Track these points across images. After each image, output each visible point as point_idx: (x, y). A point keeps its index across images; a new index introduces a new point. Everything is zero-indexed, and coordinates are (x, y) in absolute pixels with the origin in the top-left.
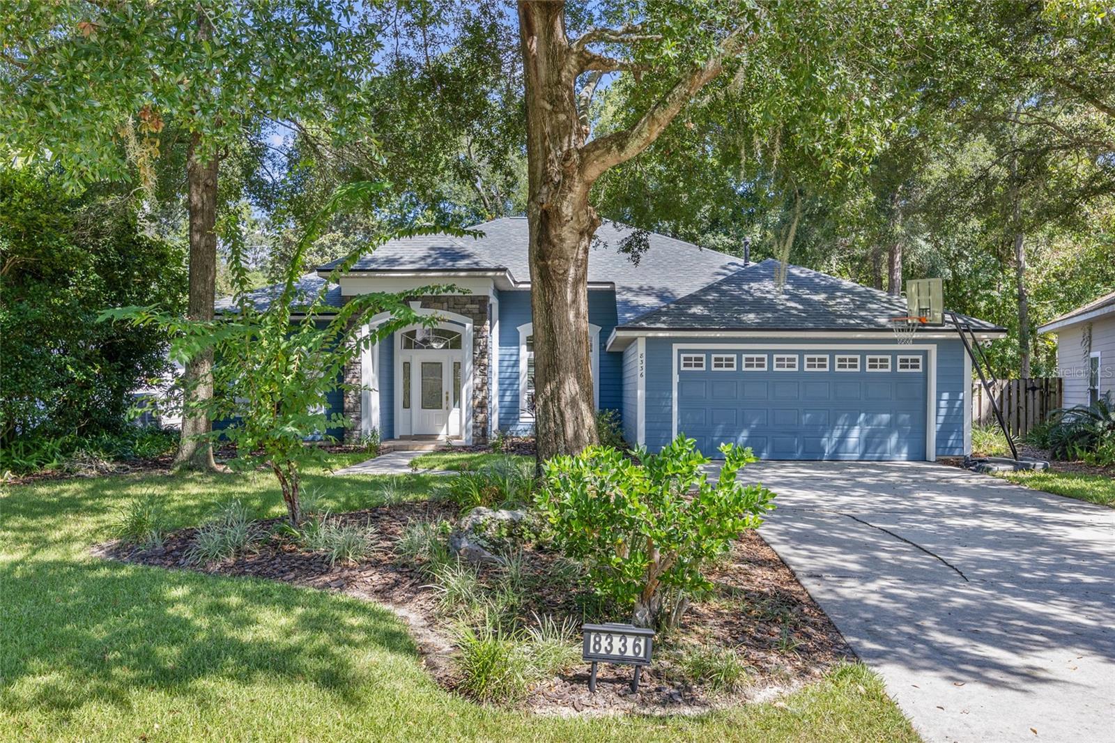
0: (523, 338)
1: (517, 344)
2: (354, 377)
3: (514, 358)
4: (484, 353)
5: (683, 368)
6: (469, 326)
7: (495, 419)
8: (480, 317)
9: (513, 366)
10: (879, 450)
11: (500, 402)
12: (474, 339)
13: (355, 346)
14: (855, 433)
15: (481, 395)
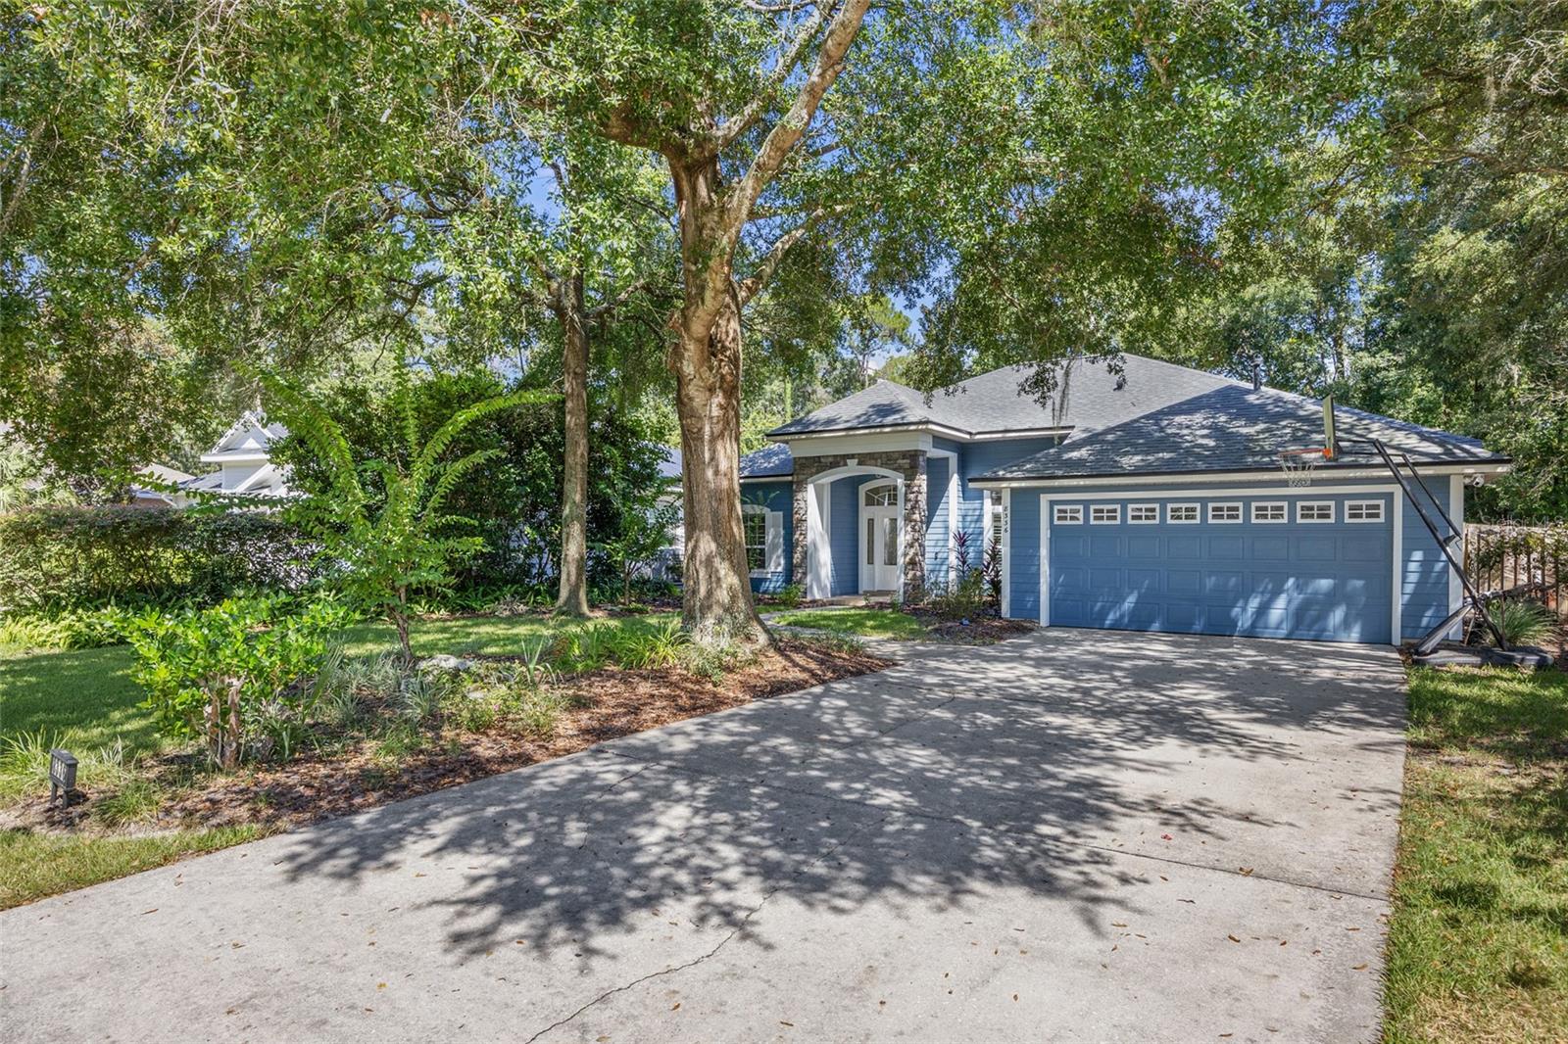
1: (981, 498)
2: (801, 534)
3: (977, 513)
5: (1056, 522)
6: (902, 481)
8: (911, 472)
10: (1316, 627)
12: (905, 495)
13: (802, 505)
14: (1281, 603)
15: (912, 552)
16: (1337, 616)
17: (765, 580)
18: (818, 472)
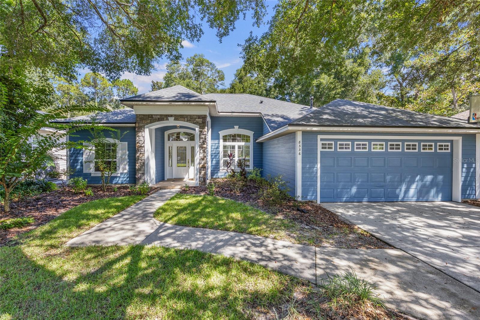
0: (221, 137)
1: (219, 139)
2: (141, 154)
3: (217, 145)
4: (204, 142)
5: (321, 150)
6: (197, 129)
7: (209, 171)
8: (203, 125)
9: (217, 148)
10: (426, 196)
11: (211, 163)
12: (200, 135)
13: (142, 138)
14: (414, 186)
15: (203, 162)
16: (433, 192)
17: (116, 177)
18: (151, 123)
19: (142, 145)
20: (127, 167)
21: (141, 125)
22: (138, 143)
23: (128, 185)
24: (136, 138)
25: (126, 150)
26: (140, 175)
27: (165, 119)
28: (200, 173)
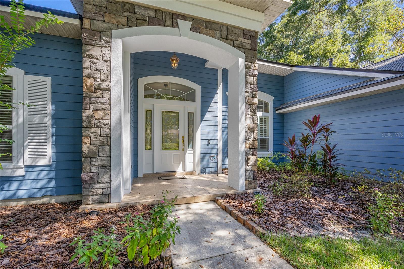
2: (97, 109)
6: (242, 61)
8: (251, 54)
13: (101, 65)
19: (104, 85)
20: (49, 150)
21: (99, 25)
22: (89, 76)
23: (53, 201)
24: (81, 62)
25: (45, 99)
26: (94, 170)
27: (169, 22)
28: (247, 162)
